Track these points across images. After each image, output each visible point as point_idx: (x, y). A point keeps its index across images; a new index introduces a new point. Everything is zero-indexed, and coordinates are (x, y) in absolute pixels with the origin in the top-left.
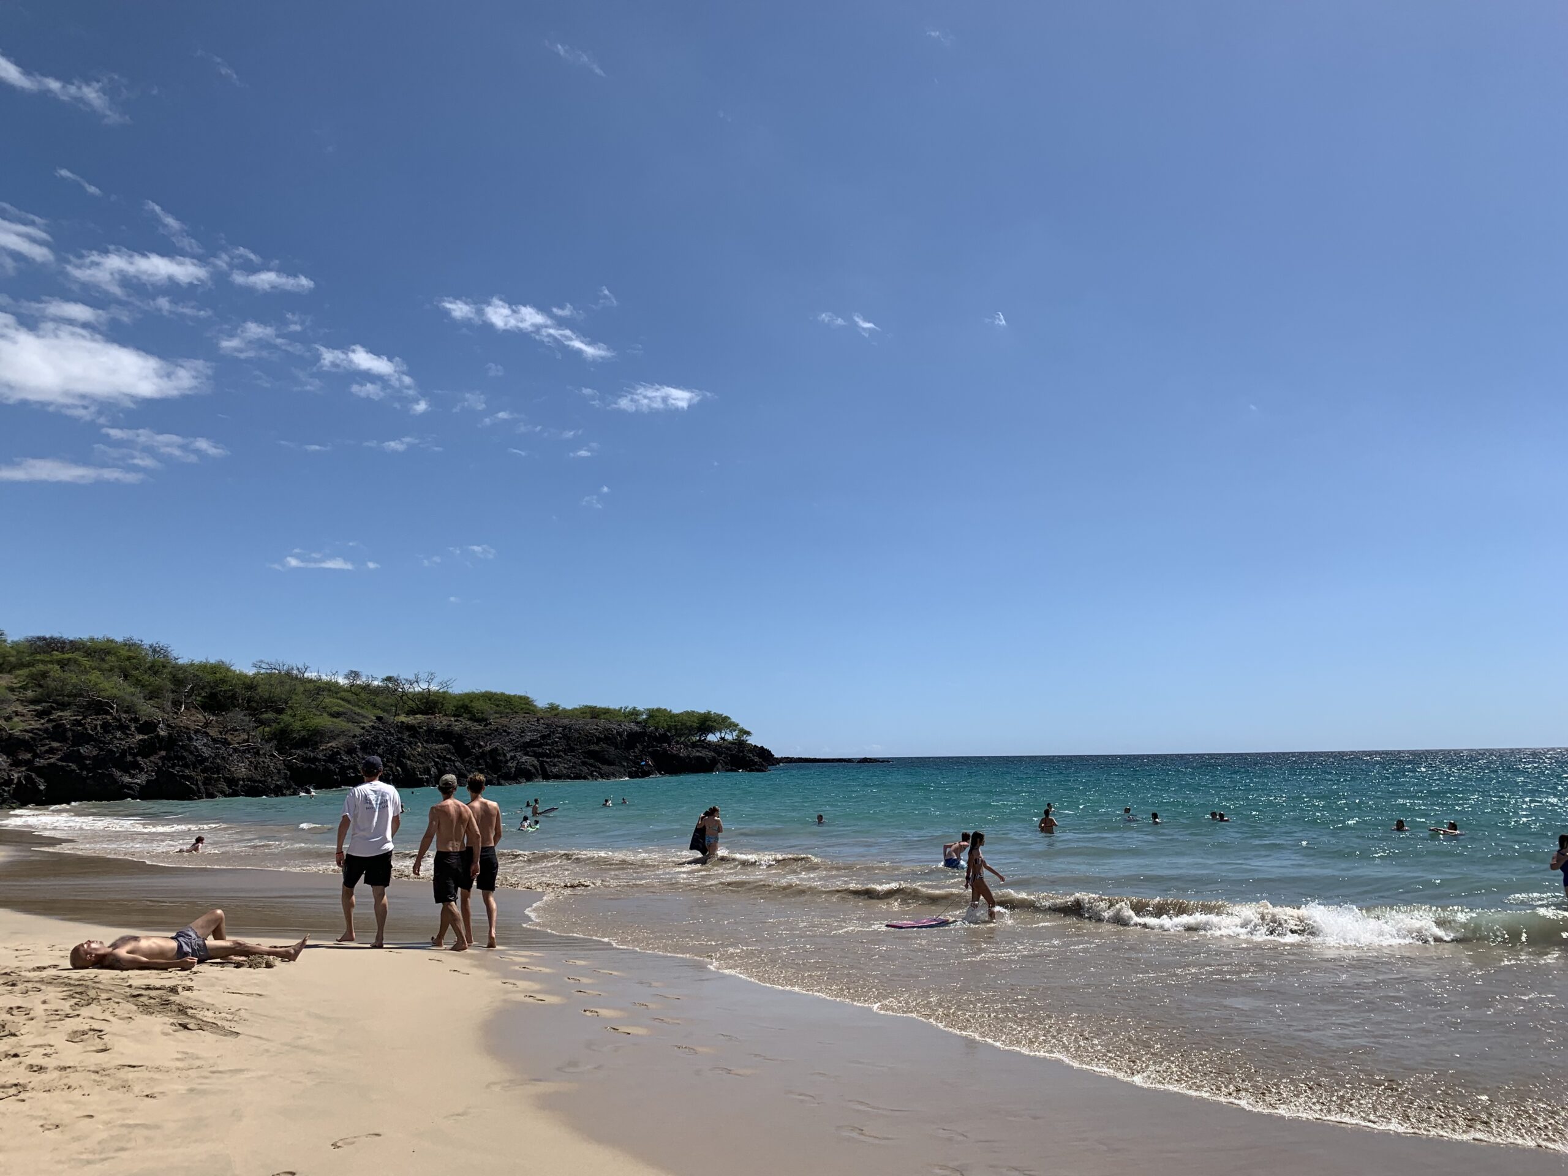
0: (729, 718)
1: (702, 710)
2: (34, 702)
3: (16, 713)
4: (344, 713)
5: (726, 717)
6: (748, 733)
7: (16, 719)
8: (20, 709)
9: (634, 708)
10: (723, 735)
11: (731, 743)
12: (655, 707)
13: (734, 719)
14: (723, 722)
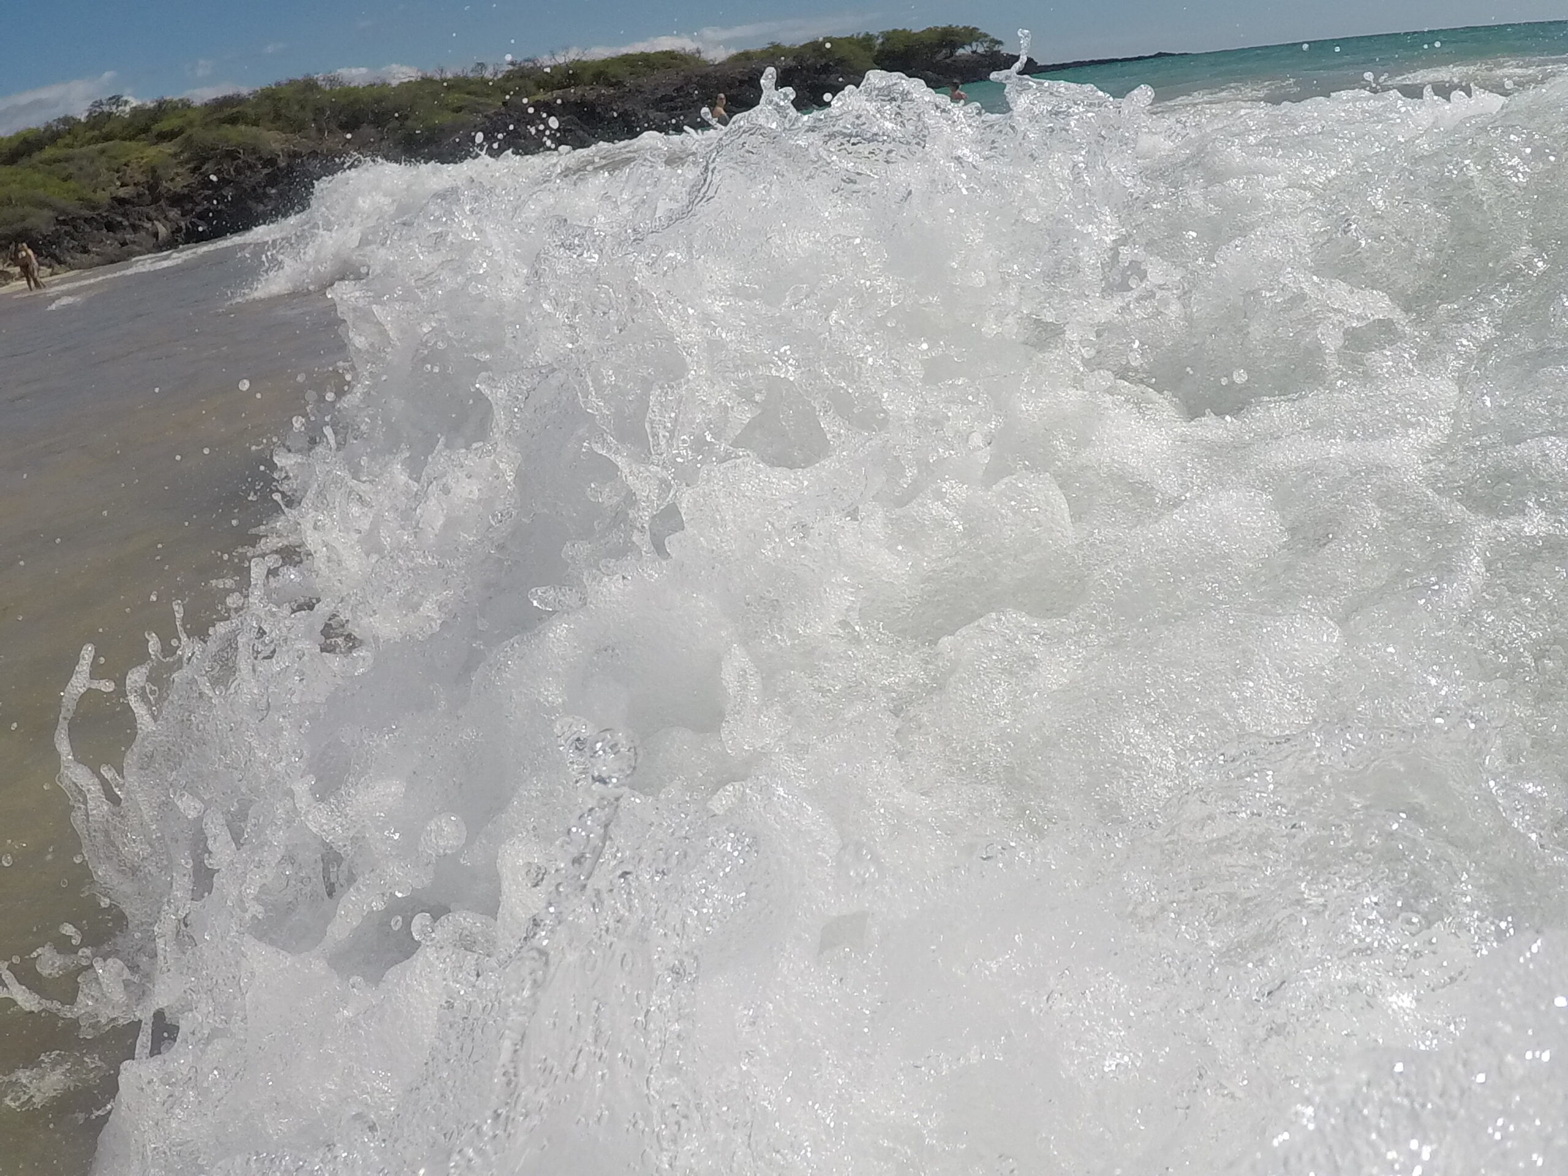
0: (978, 29)
1: (942, 24)
2: (187, 162)
3: (177, 174)
4: (466, 106)
5: (974, 29)
6: (1000, 43)
7: (178, 179)
8: (180, 170)
9: (867, 34)
10: (974, 49)
11: (982, 55)
12: (890, 29)
13: (983, 30)
14: (972, 35)
